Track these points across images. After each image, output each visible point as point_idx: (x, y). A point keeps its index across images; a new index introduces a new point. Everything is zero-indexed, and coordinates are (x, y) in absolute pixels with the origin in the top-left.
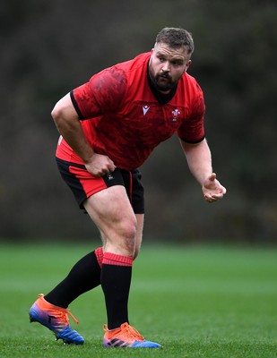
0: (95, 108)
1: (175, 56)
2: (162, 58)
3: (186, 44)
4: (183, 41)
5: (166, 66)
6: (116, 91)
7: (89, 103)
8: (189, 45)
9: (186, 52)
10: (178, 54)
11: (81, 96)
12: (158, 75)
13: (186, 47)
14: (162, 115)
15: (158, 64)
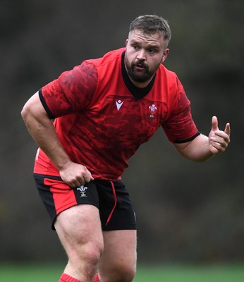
0: (65, 105)
1: (150, 43)
2: (136, 46)
3: (161, 29)
4: (158, 26)
5: (141, 54)
6: (86, 87)
7: (57, 99)
8: (165, 30)
9: (162, 39)
10: (153, 40)
11: (49, 92)
12: (133, 65)
13: (162, 33)
14: (139, 111)
15: (132, 53)
